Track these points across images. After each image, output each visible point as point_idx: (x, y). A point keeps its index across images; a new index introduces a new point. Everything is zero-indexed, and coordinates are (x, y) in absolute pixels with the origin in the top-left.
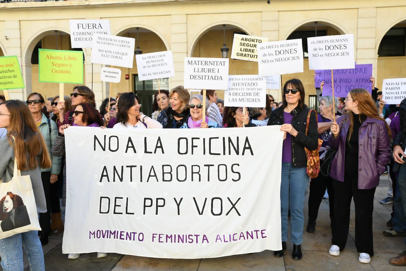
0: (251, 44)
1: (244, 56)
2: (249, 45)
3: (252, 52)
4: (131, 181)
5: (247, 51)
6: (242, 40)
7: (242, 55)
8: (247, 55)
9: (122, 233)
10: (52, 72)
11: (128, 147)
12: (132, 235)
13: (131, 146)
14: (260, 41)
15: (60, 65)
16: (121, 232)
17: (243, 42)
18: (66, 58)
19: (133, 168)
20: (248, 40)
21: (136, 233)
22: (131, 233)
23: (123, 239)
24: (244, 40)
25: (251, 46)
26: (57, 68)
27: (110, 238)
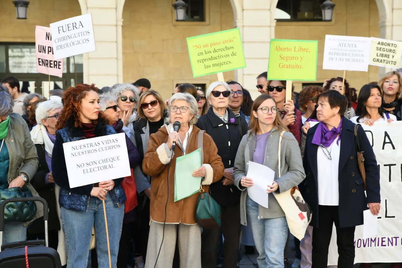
0: (387, 49)
1: (380, 62)
2: (385, 50)
3: (388, 57)
4: (390, 181)
5: (383, 57)
6: (379, 45)
7: (378, 61)
8: (383, 61)
9: (384, 240)
10: (280, 67)
11: (385, 143)
12: (394, 239)
13: (389, 141)
14: (395, 46)
15: (289, 57)
16: (382, 238)
17: (379, 46)
18: (297, 49)
19: (392, 167)
20: (384, 44)
21: (398, 237)
22: (392, 238)
23: (385, 246)
24: (381, 44)
25: (387, 50)
26: (285, 62)
27: (371, 246)
